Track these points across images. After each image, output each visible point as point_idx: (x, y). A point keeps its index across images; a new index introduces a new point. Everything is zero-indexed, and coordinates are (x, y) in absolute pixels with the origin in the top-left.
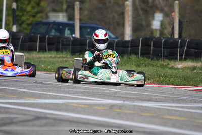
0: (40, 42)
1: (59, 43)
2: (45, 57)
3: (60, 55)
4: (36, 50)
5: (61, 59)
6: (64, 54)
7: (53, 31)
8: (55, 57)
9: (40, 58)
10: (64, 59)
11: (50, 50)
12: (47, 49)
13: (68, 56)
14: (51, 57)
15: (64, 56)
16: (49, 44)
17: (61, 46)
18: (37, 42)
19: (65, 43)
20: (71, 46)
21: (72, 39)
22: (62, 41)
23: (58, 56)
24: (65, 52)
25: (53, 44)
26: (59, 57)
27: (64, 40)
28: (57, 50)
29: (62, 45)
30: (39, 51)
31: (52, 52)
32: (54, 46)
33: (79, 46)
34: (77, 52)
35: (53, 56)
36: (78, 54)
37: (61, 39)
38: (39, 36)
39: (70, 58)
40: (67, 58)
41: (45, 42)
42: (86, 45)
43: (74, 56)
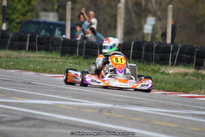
0: (29, 42)
1: (49, 43)
2: (34, 57)
3: (50, 55)
4: (25, 49)
5: (50, 60)
6: (54, 55)
7: (43, 31)
8: (44, 57)
9: (29, 57)
10: (54, 60)
11: (40, 50)
12: (37, 48)
13: (58, 57)
14: (40, 57)
15: (53, 56)
16: (38, 44)
17: (50, 46)
18: (26, 41)
19: (55, 43)
20: (61, 47)
21: (62, 39)
22: (52, 41)
23: (48, 56)
24: (54, 53)
25: (43, 44)
26: (49, 58)
27: (55, 40)
28: (47, 50)
29: (52, 45)
30: (28, 51)
31: (42, 52)
32: (44, 46)
33: (69, 48)
34: (67, 53)
35: (43, 56)
36: (67, 55)
37: (51, 40)
38: (29, 35)
39: (59, 59)
40: (57, 58)
41: (35, 41)
42: (77, 46)
43: (63, 57)
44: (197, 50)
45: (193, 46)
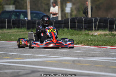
0: (7, 23)
1: (19, 23)
2: (12, 32)
3: (20, 30)
4: (5, 28)
6: (23, 30)
7: (13, 16)
8: (18, 32)
9: (9, 33)
11: (14, 27)
12: (12, 27)
13: (26, 31)
14: (15, 32)
16: (13, 24)
17: (20, 25)
18: (6, 23)
19: (23, 23)
20: (26, 25)
21: (27, 21)
22: (21, 22)
23: (20, 31)
26: (20, 32)
27: (23, 21)
28: (18, 27)
29: (21, 24)
30: (7, 29)
31: (16, 29)
32: (16, 25)
33: (32, 25)
34: (31, 28)
36: (31, 29)
37: (20, 21)
38: (7, 20)
39: (27, 32)
40: (25, 32)
41: (11, 23)
42: (36, 24)
43: (29, 31)
44: (109, 20)
45: (106, 18)
